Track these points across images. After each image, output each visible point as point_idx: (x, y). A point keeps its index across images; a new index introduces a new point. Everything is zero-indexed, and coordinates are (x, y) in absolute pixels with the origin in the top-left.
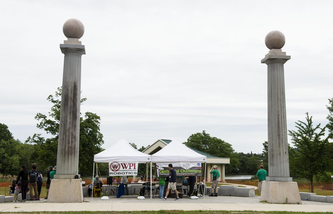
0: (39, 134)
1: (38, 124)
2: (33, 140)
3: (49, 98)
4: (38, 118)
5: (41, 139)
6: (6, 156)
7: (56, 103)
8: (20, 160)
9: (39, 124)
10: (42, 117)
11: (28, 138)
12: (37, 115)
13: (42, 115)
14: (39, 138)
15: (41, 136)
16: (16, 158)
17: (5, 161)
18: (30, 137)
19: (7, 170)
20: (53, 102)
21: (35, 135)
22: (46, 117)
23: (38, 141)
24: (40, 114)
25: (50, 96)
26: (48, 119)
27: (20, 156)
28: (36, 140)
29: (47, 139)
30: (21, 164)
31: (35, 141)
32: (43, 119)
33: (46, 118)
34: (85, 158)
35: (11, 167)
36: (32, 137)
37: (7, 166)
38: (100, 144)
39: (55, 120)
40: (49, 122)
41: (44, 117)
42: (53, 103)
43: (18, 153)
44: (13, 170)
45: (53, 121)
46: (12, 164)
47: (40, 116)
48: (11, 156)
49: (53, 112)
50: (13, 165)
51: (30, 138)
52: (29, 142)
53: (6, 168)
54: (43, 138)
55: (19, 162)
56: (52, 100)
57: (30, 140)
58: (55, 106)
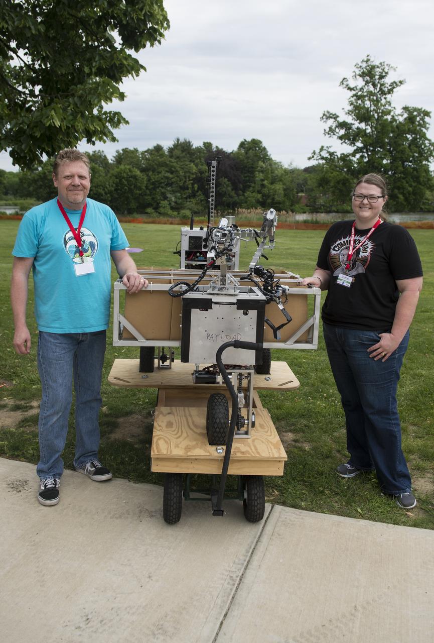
0: (328, 146)
1: (325, 130)
2: (320, 155)
3: (343, 84)
4: (325, 120)
5: (331, 154)
6: (267, 184)
7: (354, 90)
8: (285, 190)
9: (328, 130)
10: (331, 118)
11: (312, 153)
12: (324, 115)
13: (331, 114)
14: (328, 152)
15: (331, 150)
16: (279, 187)
17: (265, 191)
18: (314, 151)
19: (269, 204)
20: (350, 89)
21: (322, 149)
22: (338, 116)
23: (327, 158)
24: (328, 112)
25: (344, 79)
26: (341, 120)
27: (284, 184)
28: (325, 156)
29: (341, 154)
30: (285, 195)
31: (323, 158)
32: (333, 120)
33: (338, 119)
34: (407, 185)
35: (273, 199)
36: (317, 151)
37: (268, 198)
38: (429, 161)
39: (353, 122)
40: (343, 125)
41: (335, 117)
42: (349, 91)
43: (281, 180)
44: (276, 203)
45: (351, 124)
46: (274, 195)
47: (329, 116)
48: (272, 183)
49: (351, 108)
50: (276, 196)
51: (314, 153)
52: (313, 159)
53: (266, 200)
54: (334, 152)
55: (283, 192)
56: (347, 85)
57: (315, 156)
58: (353, 97)
